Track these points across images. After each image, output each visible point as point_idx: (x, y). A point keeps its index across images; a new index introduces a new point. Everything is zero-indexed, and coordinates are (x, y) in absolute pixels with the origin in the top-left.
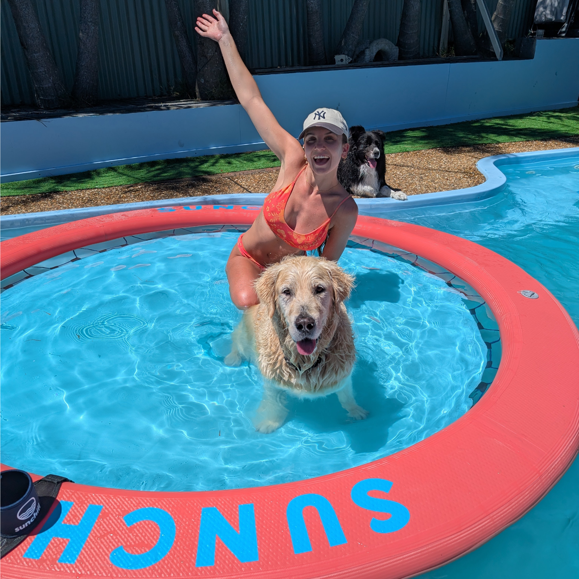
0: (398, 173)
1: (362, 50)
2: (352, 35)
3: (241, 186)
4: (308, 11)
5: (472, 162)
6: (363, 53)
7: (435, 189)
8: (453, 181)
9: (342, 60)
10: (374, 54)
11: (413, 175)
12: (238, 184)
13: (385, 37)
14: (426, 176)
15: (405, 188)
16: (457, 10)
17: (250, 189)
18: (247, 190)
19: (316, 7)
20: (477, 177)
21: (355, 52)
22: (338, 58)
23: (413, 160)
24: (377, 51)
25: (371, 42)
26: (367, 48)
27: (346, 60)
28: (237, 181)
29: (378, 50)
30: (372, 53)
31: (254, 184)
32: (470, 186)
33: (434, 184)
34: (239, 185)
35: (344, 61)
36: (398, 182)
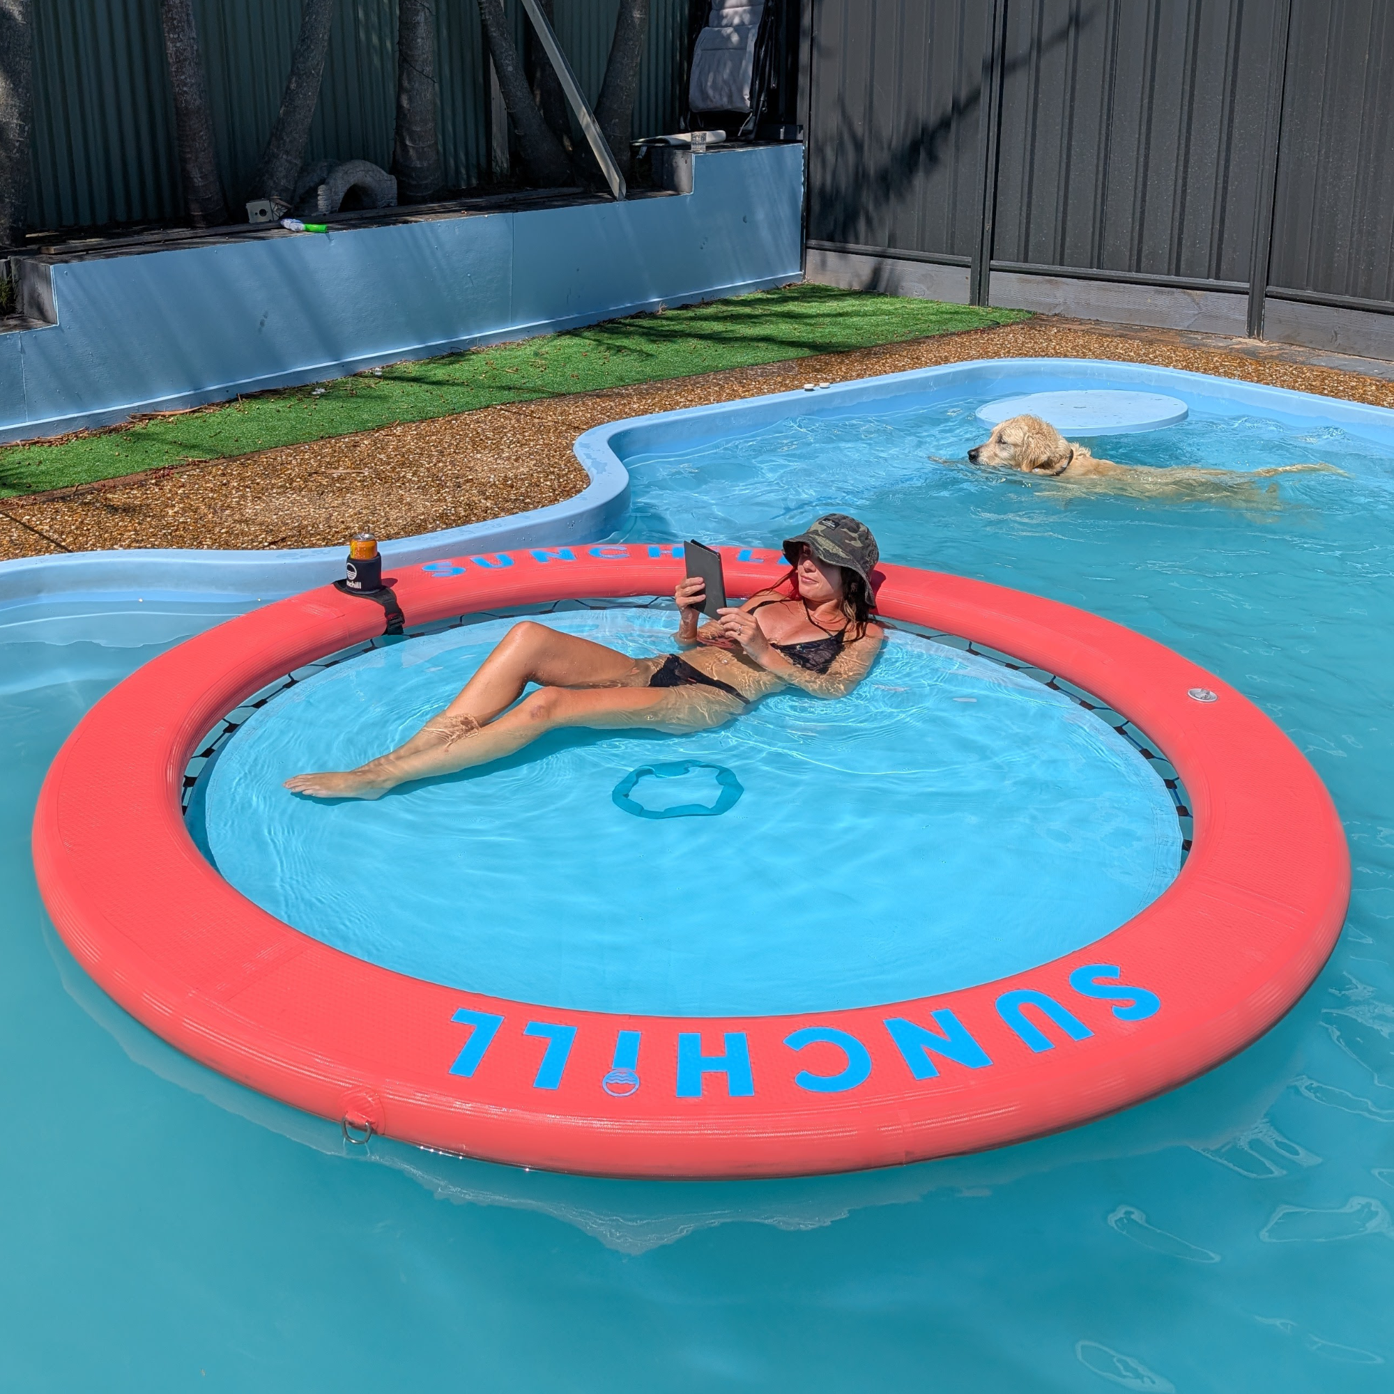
0: (409, 476)
1: (312, 184)
2: (284, 157)
3: (41, 534)
4: (177, 108)
5: (567, 438)
6: (312, 193)
7: (486, 512)
8: (523, 490)
9: (263, 212)
10: (341, 195)
11: (440, 480)
12: (32, 529)
13: (365, 158)
14: (468, 481)
15: (423, 514)
16: (519, 94)
17: (64, 540)
18: (58, 545)
19: (195, 100)
20: (572, 476)
21: (294, 191)
22: (253, 207)
23: (442, 440)
24: (345, 189)
25: (331, 170)
26: (323, 182)
27: (272, 211)
28: (29, 521)
29: (348, 186)
30: (336, 193)
31: (73, 527)
32: (556, 500)
33: (483, 501)
34: (37, 532)
35: (269, 213)
36: (408, 499)
